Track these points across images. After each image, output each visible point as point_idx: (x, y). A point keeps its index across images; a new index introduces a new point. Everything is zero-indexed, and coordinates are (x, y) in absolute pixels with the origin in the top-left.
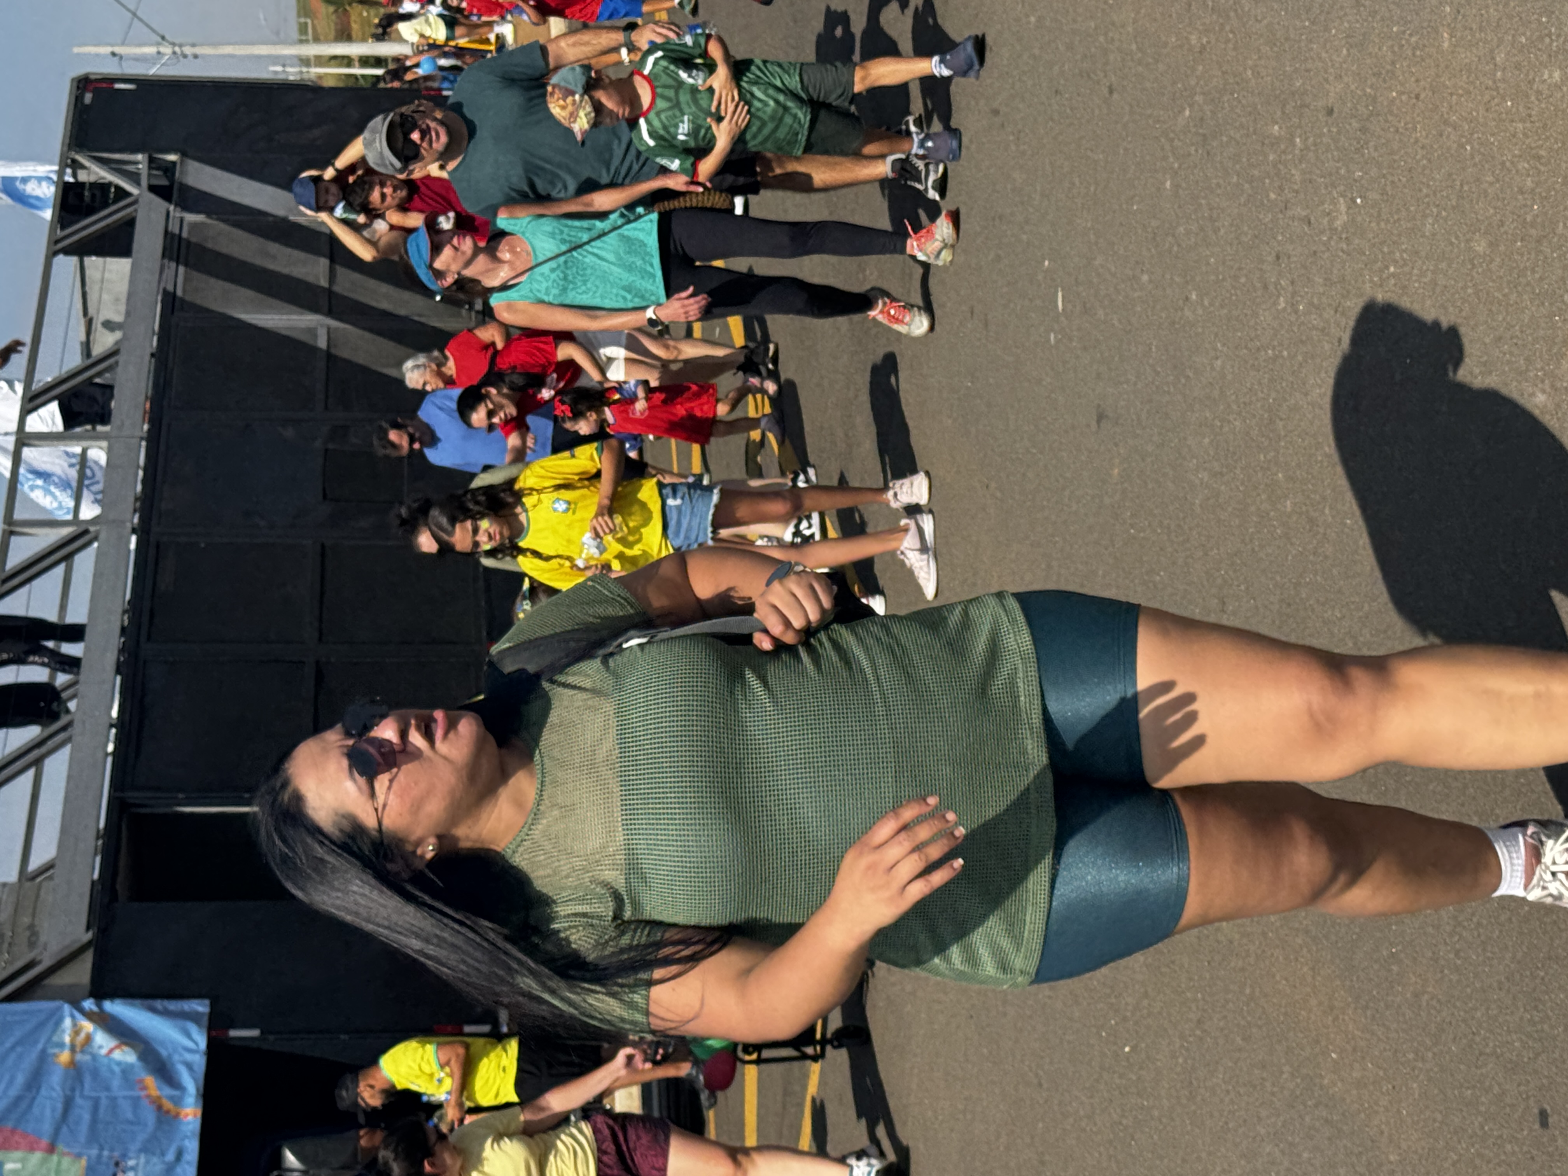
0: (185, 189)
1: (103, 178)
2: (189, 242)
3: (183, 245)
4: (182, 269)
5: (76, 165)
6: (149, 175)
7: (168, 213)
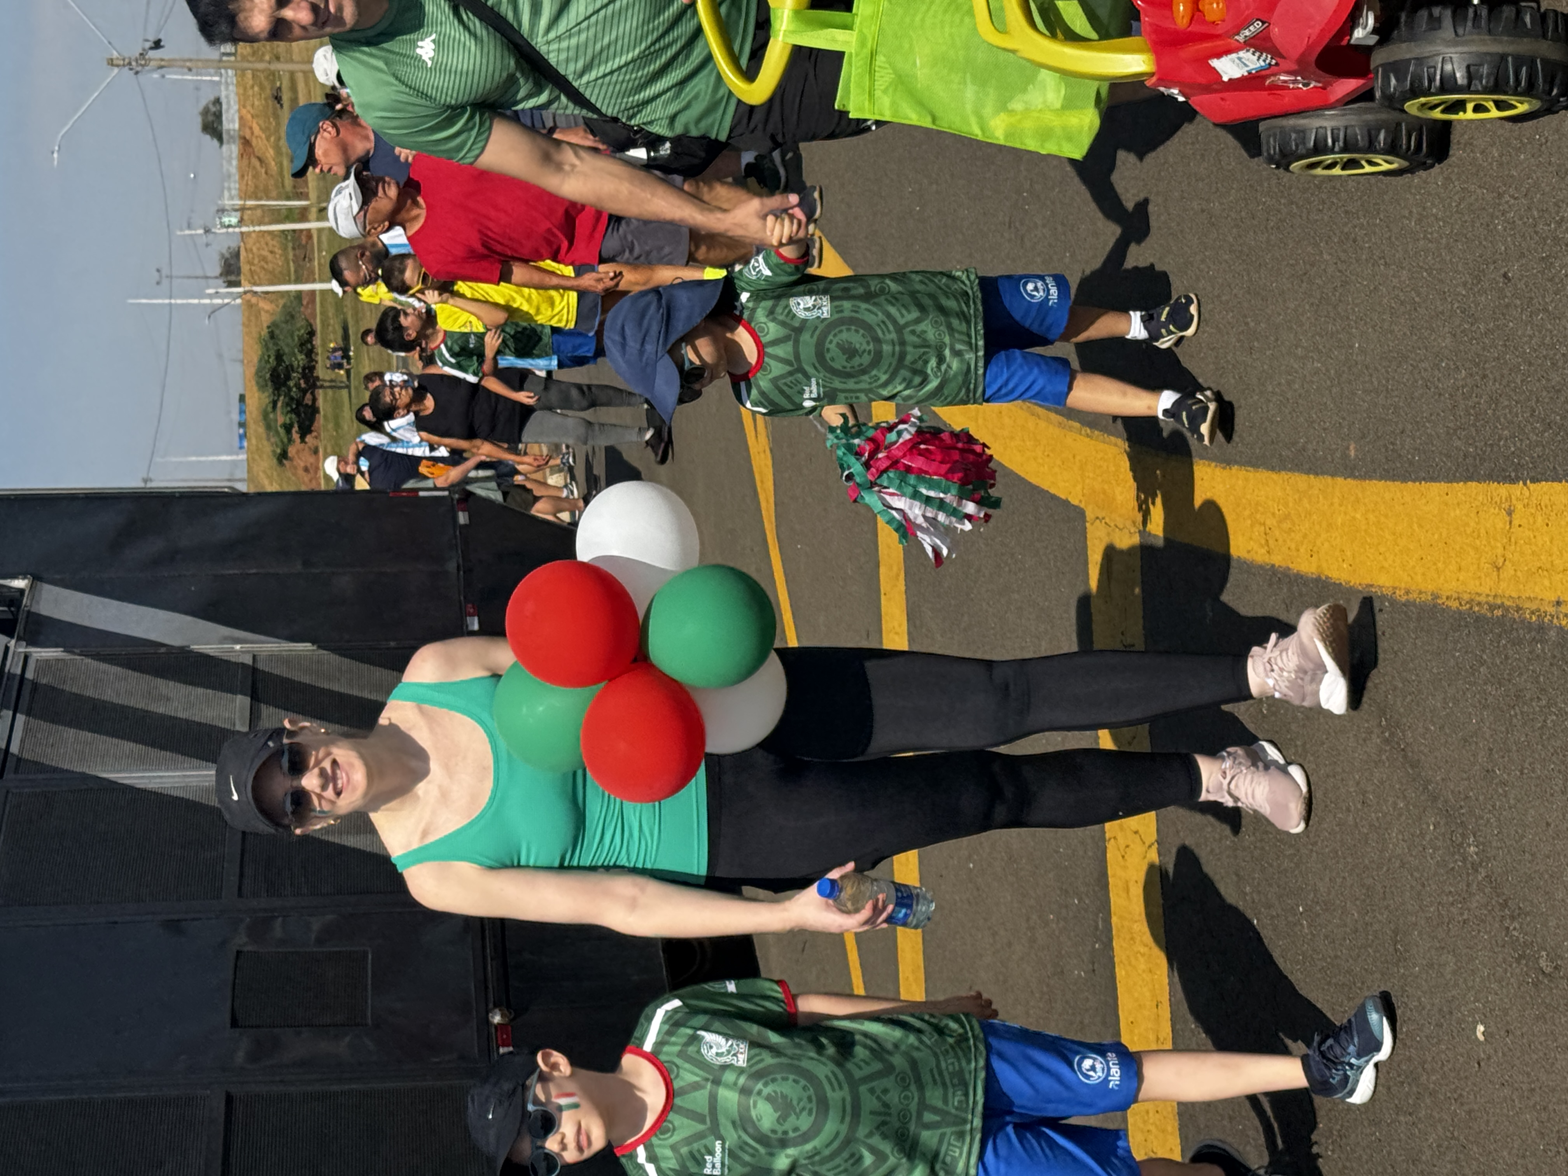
0: (34, 619)
3: (27, 688)
4: (21, 718)
7: (7, 649)
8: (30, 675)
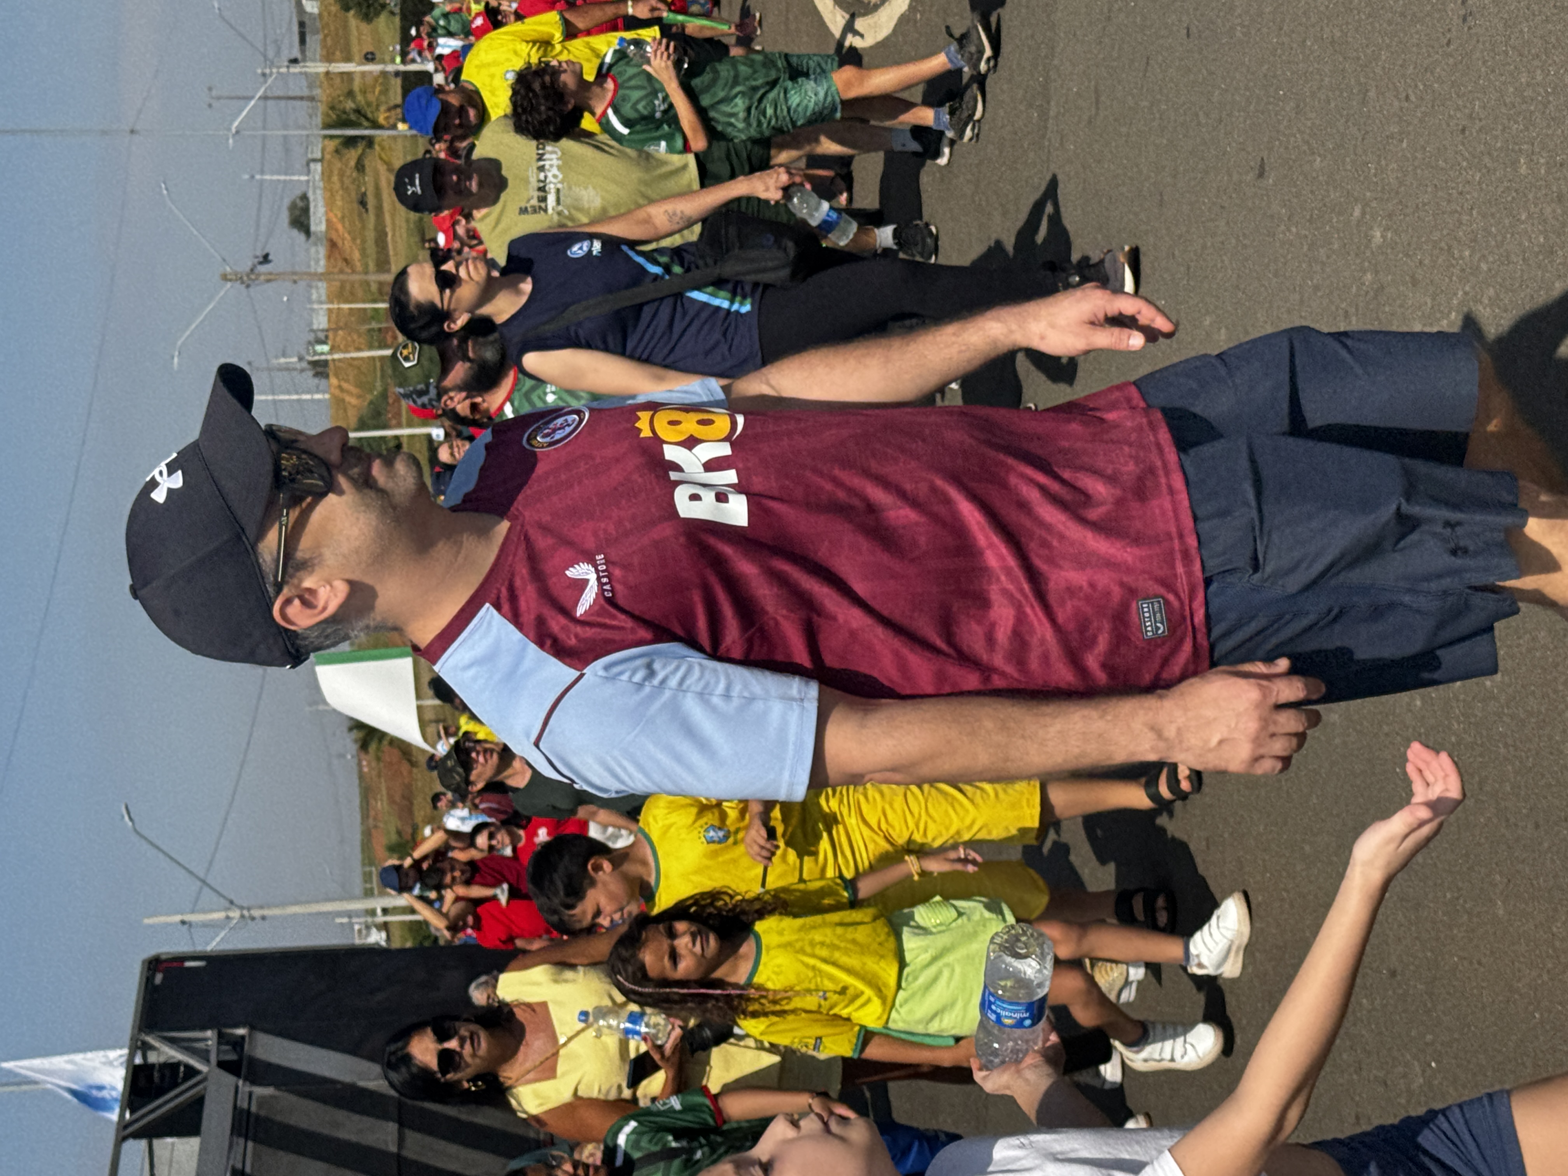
0: (253, 1062)
1: (173, 1057)
2: (258, 1117)
3: (252, 1120)
4: (250, 1144)
5: (146, 1047)
6: (219, 1052)
7: (237, 1088)
8: (254, 1109)
